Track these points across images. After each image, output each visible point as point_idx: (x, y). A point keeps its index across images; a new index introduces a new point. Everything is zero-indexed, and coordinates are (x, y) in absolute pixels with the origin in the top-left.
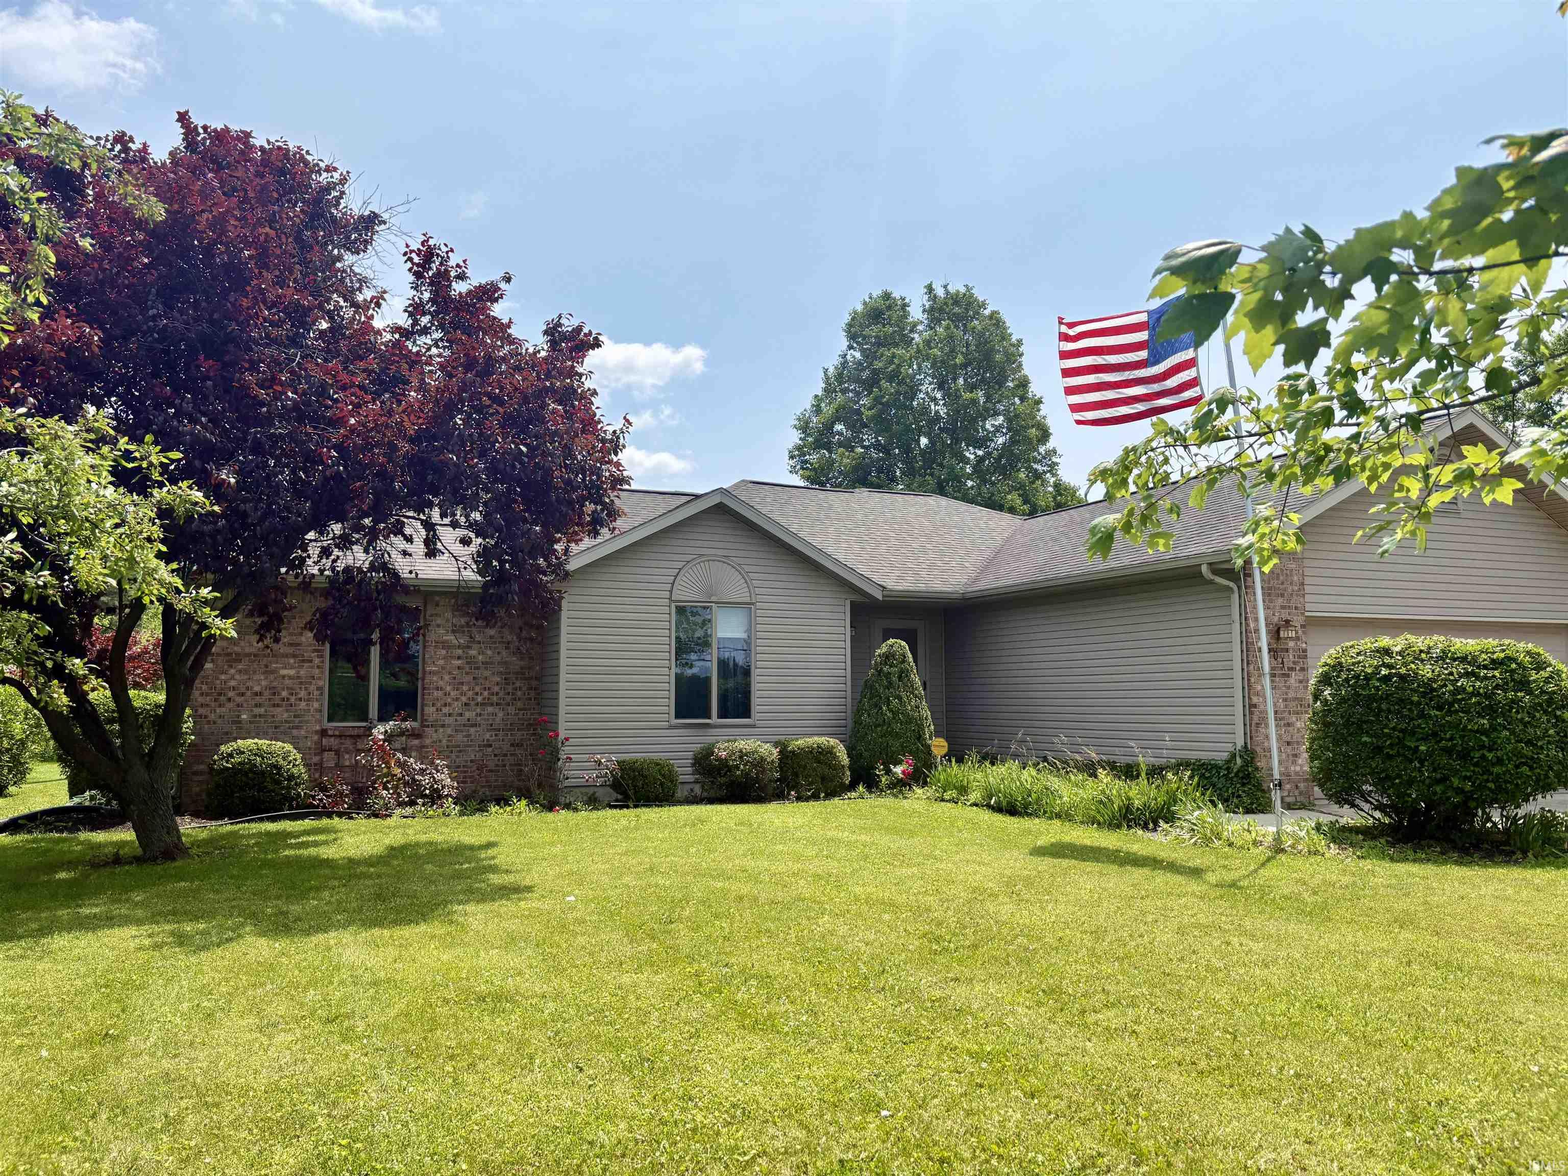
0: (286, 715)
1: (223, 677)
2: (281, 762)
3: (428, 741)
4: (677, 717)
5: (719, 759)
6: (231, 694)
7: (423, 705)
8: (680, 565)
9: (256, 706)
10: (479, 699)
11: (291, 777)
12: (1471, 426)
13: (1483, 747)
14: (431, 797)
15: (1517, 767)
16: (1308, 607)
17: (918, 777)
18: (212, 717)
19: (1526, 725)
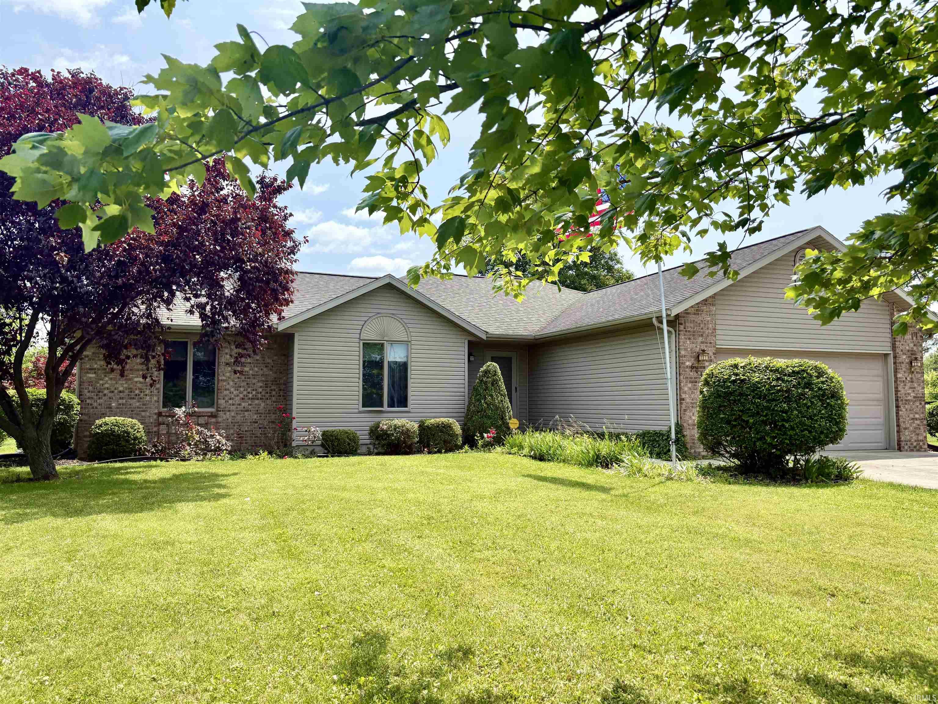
0: (138, 404)
1: (101, 382)
2: (130, 430)
3: (220, 420)
4: (363, 406)
5: (382, 430)
6: (106, 392)
7: (218, 399)
8: (366, 319)
9: (121, 398)
10: (250, 396)
11: (136, 438)
12: (820, 237)
13: (784, 420)
14: (215, 450)
15: (802, 431)
16: (718, 342)
17: (498, 441)
18: (95, 404)
19: (808, 408)
